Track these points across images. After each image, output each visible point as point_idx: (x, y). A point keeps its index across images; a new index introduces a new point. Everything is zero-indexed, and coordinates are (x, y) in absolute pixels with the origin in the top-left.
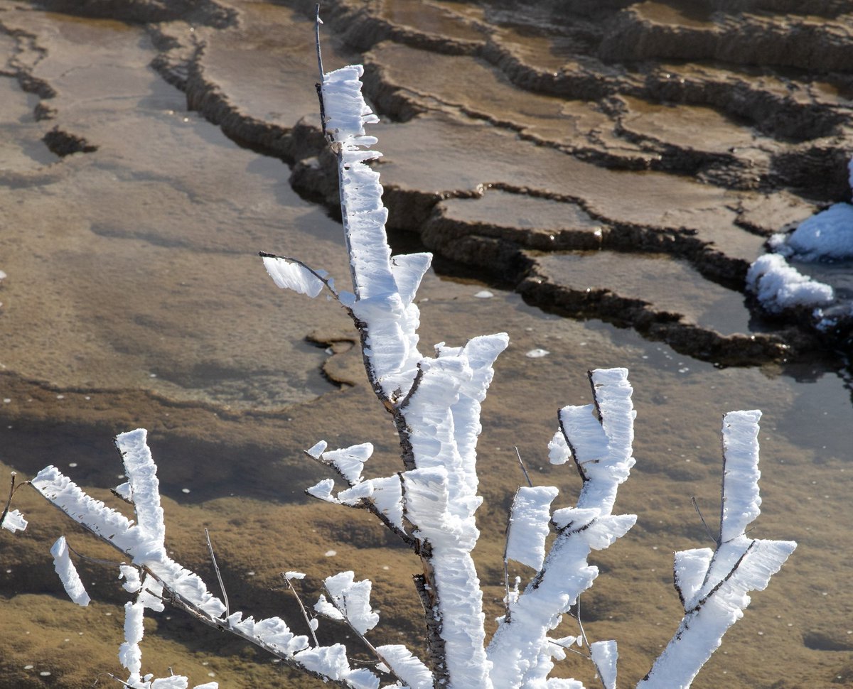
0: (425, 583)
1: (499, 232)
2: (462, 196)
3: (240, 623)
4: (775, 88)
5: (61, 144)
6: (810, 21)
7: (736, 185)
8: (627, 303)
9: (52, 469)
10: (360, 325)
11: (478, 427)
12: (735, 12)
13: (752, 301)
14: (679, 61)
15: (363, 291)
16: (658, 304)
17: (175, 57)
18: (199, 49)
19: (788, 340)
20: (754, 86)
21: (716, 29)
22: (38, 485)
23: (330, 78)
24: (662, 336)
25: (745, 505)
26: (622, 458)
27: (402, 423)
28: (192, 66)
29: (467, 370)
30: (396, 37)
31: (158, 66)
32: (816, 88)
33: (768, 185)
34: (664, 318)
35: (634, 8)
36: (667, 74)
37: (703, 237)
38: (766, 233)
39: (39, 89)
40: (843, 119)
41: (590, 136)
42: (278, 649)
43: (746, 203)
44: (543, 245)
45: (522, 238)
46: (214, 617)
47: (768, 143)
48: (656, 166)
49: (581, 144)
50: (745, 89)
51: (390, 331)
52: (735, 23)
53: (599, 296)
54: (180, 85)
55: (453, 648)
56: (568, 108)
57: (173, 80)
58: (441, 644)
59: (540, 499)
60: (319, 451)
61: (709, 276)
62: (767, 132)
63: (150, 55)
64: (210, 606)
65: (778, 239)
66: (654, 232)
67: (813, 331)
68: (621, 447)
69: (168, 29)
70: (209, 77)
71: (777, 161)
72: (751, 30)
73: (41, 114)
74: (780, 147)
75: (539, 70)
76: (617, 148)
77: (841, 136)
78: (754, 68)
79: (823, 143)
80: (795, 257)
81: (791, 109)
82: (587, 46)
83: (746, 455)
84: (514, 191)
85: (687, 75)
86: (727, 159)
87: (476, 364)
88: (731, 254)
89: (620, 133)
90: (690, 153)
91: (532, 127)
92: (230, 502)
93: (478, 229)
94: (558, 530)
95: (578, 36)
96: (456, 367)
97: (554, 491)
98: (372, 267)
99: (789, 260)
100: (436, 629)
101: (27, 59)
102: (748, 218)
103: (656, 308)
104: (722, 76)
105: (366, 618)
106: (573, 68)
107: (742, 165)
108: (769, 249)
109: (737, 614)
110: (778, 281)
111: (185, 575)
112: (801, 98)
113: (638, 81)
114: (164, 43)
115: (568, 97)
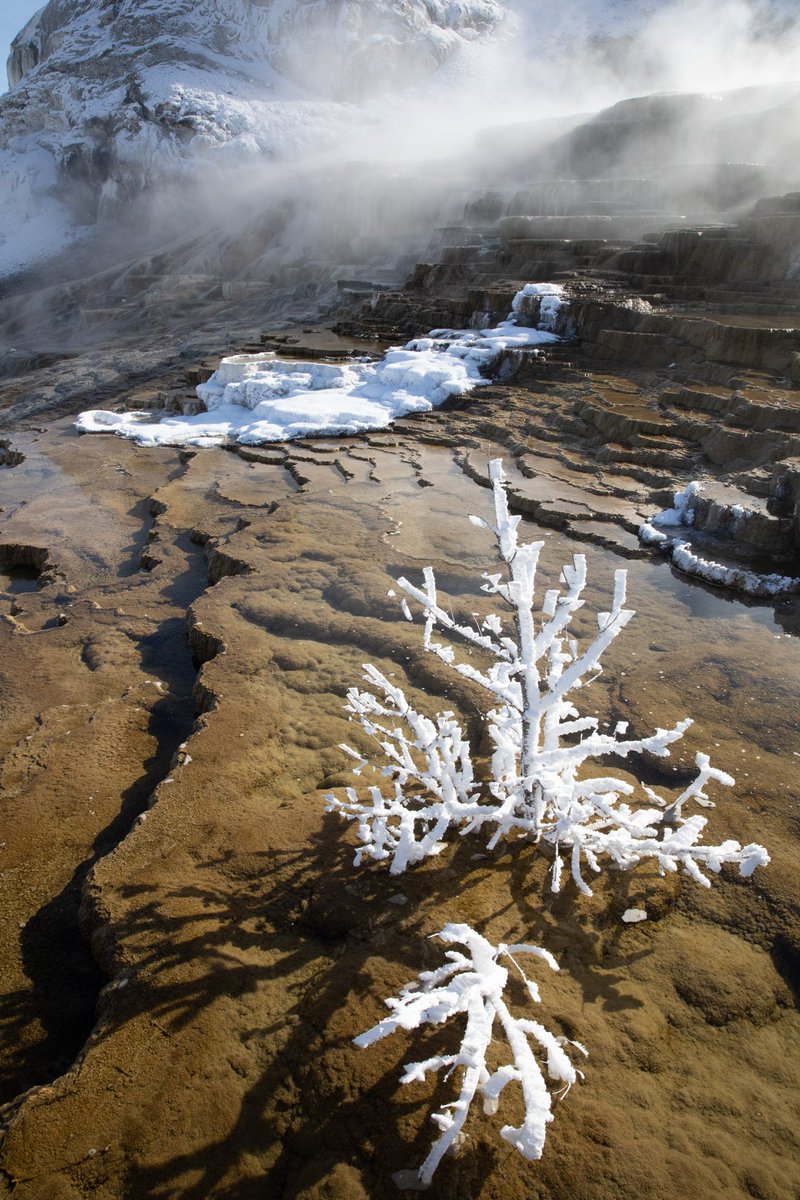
0: (515, 618)
1: (559, 514)
2: (548, 502)
3: (458, 628)
4: (652, 471)
5: (423, 483)
6: (663, 451)
7: (638, 502)
8: (600, 538)
9: (403, 578)
10: (498, 537)
11: (535, 571)
12: (639, 447)
13: (640, 538)
14: (621, 462)
15: (499, 527)
16: (609, 538)
17: (460, 457)
18: (468, 455)
19: (651, 551)
20: (645, 470)
21: (633, 452)
22: (398, 582)
23: (492, 462)
24: (610, 549)
25: (620, 599)
26: (581, 583)
27: (510, 567)
28: (465, 460)
29: (531, 552)
30: (530, 452)
31: (455, 460)
32: (665, 472)
33: (648, 502)
34: (611, 543)
35: (607, 445)
36: (617, 466)
37: (625, 518)
38: (646, 517)
39: (418, 467)
40: (673, 482)
41: (591, 484)
42: (469, 637)
43: (640, 507)
44: (573, 518)
45: (566, 516)
46: (450, 626)
47: (649, 488)
48: (612, 495)
49: (588, 487)
50: (642, 471)
51: (507, 539)
52: (639, 451)
53: (590, 535)
54: (461, 466)
55: (523, 639)
56: (584, 475)
57: (459, 465)
58: (520, 637)
59: (554, 594)
60: (485, 576)
61: (627, 530)
62: (648, 485)
63: (453, 456)
64: (449, 623)
65: (650, 519)
66: (610, 515)
67: (660, 549)
68: (582, 579)
69: (459, 449)
70: (470, 464)
71: (651, 494)
72: (644, 453)
73: (418, 474)
74: (652, 490)
75: (576, 463)
76: (600, 488)
77: (672, 487)
78: (645, 465)
79: (666, 489)
80: (655, 525)
81: (656, 478)
82: (591, 455)
83: (621, 583)
84: (565, 501)
85: (623, 466)
86: (635, 493)
87: (534, 550)
88: (634, 523)
89: (601, 484)
90: (623, 491)
91: (572, 481)
92: (467, 596)
93: (552, 512)
94: (559, 604)
95: (589, 453)
96: (527, 551)
97: (558, 592)
98: (502, 519)
99: (653, 526)
100: (518, 632)
101: (414, 458)
102: (640, 512)
103: (608, 540)
104: (635, 467)
105: (498, 629)
106: (587, 463)
107: (640, 495)
108: (647, 522)
109: (616, 634)
110: (649, 533)
111: (442, 612)
112: (660, 475)
113: (608, 468)
114: (457, 453)
115: (585, 472)
